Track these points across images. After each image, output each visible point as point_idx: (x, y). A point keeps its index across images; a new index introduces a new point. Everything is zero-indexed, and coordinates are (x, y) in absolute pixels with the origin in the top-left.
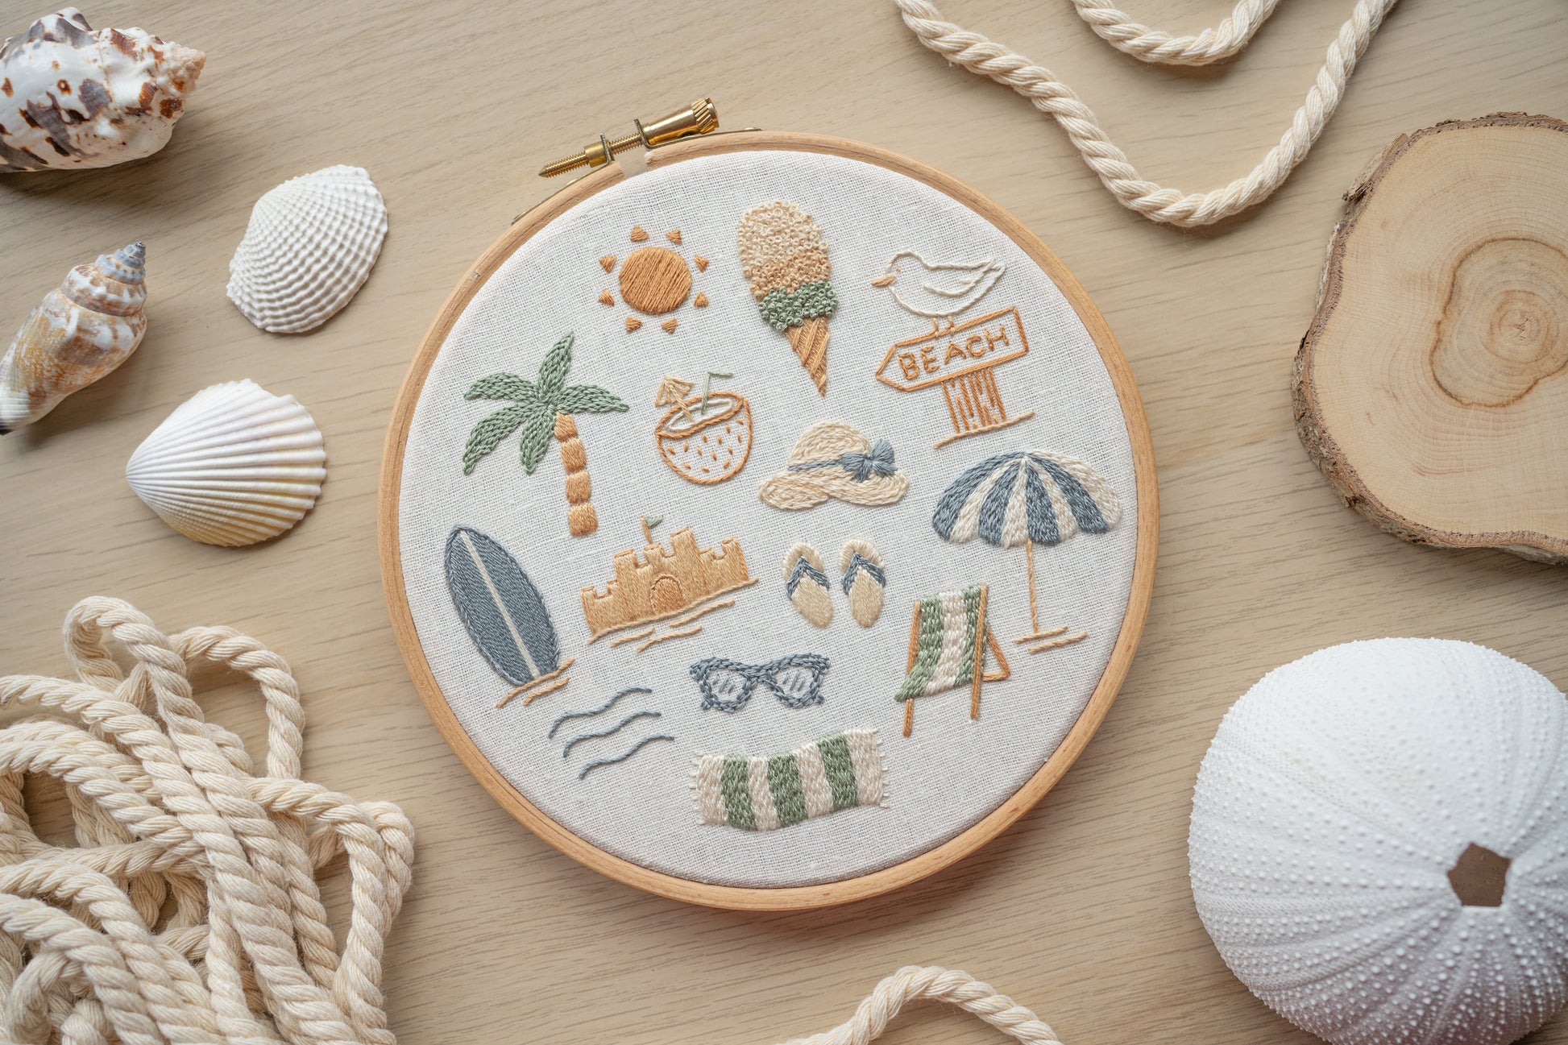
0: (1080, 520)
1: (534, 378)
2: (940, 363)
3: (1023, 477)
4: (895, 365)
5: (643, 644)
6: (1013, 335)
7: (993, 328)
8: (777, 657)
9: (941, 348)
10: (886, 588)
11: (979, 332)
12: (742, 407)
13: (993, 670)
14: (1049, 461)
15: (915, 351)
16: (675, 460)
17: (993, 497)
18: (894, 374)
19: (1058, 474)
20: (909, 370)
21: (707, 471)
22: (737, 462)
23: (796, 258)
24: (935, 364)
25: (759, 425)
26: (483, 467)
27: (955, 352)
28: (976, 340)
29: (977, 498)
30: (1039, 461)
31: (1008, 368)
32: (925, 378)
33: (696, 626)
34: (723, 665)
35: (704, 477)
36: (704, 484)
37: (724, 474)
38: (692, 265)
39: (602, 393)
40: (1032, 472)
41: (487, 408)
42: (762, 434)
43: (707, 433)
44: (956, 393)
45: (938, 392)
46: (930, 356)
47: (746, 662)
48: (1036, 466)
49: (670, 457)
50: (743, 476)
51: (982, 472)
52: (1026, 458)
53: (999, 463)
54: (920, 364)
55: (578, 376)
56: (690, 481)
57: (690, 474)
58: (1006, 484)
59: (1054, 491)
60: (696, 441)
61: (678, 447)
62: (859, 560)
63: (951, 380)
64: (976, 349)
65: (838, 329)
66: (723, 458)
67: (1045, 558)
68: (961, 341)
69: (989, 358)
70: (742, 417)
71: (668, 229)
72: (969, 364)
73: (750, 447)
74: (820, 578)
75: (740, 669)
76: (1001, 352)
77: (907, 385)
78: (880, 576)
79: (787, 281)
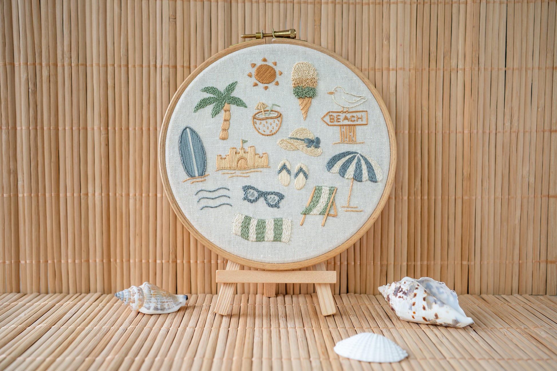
0: (369, 177)
1: (222, 91)
2: (341, 120)
3: (355, 161)
4: (328, 117)
5: (231, 175)
6: (364, 118)
7: (359, 115)
8: (269, 190)
9: (342, 116)
10: (307, 181)
11: (354, 114)
12: (280, 116)
13: (333, 213)
14: (365, 157)
15: (335, 115)
16: (257, 126)
17: (345, 164)
18: (327, 119)
19: (367, 162)
20: (332, 120)
21: (264, 132)
22: (273, 132)
23: (308, 79)
24: (339, 120)
25: (284, 123)
26: (200, 111)
27: (346, 118)
28: (353, 117)
29: (344, 160)
30: (362, 156)
31: (361, 127)
32: (336, 123)
33: (248, 175)
34: (253, 188)
35: (263, 133)
36: (263, 135)
37: (269, 133)
39: (240, 100)
40: (359, 159)
41: (207, 95)
42: (284, 126)
43: (268, 120)
44: (344, 129)
45: (338, 128)
46: (338, 117)
47: (260, 189)
48: (361, 158)
49: (255, 125)
50: (274, 136)
52: (358, 154)
53: (350, 154)
54: (335, 119)
55: (235, 94)
57: (260, 131)
58: (350, 161)
59: (364, 167)
60: (264, 122)
61: (258, 122)
62: (301, 170)
63: (343, 126)
64: (353, 119)
65: (315, 102)
66: (270, 128)
67: (357, 184)
68: (349, 115)
69: (356, 123)
70: (279, 119)
71: (274, 61)
72: (350, 123)
73: (279, 128)
74: (288, 171)
75: (258, 191)
76: (360, 122)
77: (330, 124)
78: (306, 177)
79: (303, 85)
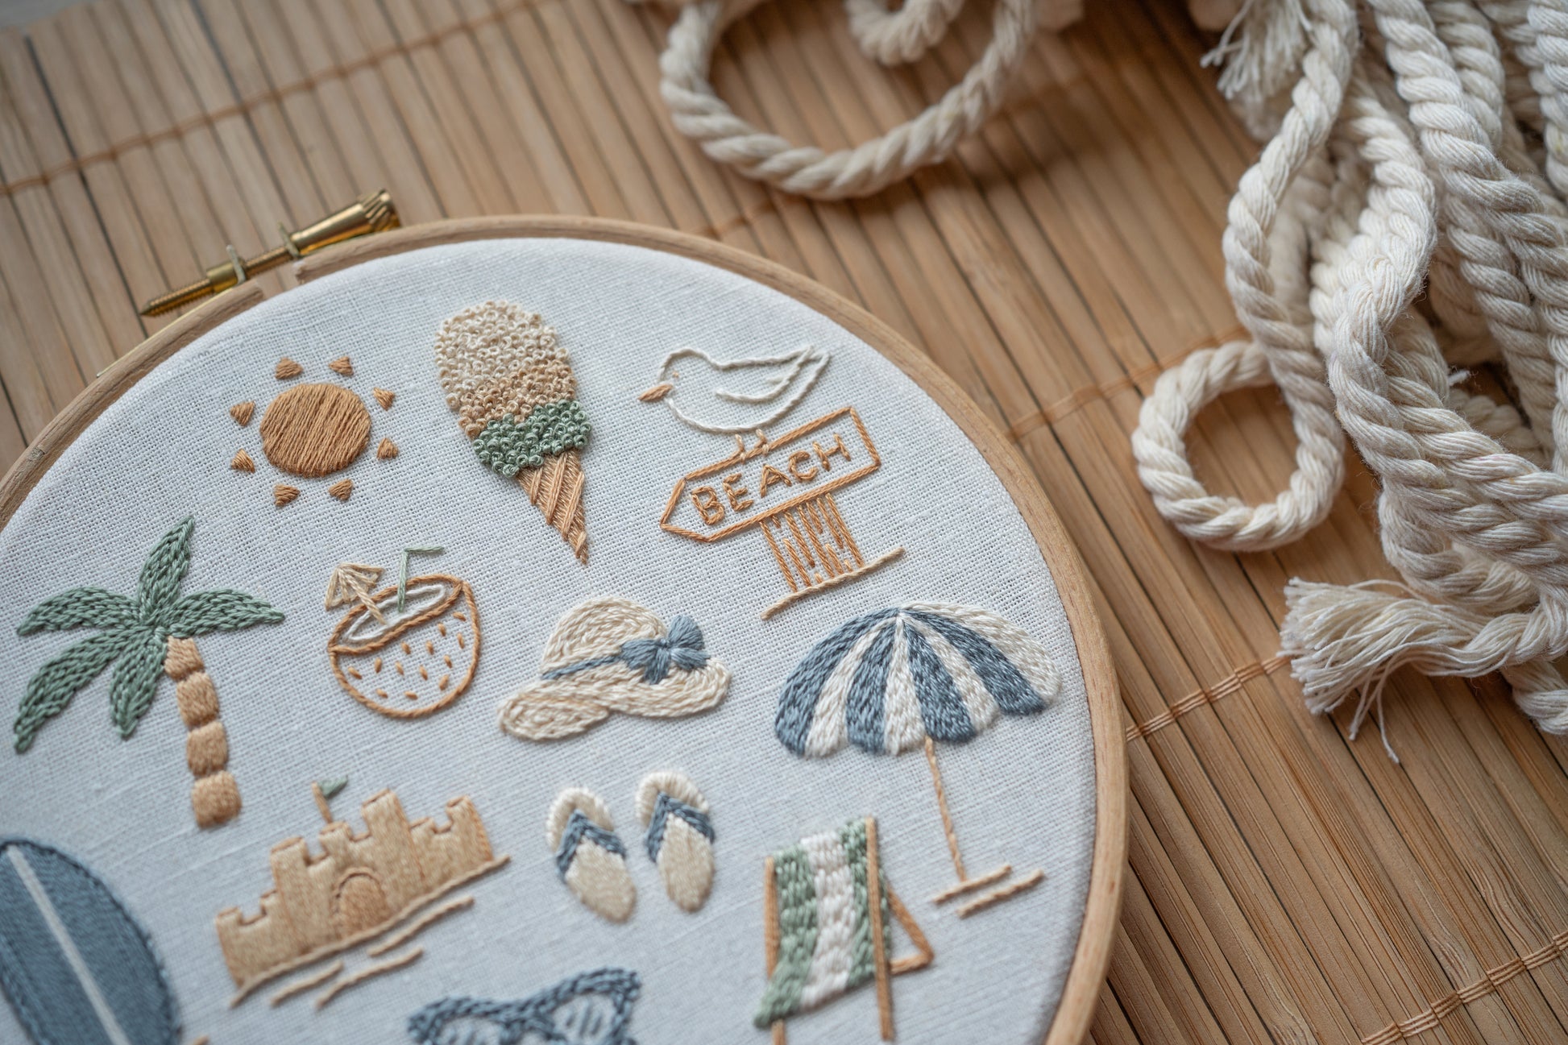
0: (999, 696)
1: (131, 590)
2: (754, 495)
3: (902, 645)
4: (688, 509)
5: (324, 993)
6: (855, 446)
7: (825, 440)
8: (550, 982)
9: (752, 477)
10: (717, 844)
11: (803, 446)
12: (459, 597)
13: (906, 954)
14: (937, 616)
15: (716, 484)
16: (364, 688)
17: (861, 680)
18: (689, 519)
19: (955, 634)
20: (711, 511)
21: (413, 697)
22: (458, 684)
23: (523, 374)
24: (747, 499)
25: (490, 616)
26: (47, 740)
27: (774, 480)
28: (802, 459)
29: (839, 684)
30: (923, 617)
31: (855, 491)
32: (734, 520)
33: (412, 949)
34: (462, 1010)
35: (409, 708)
36: (410, 718)
37: (440, 698)
38: (370, 402)
39: (241, 599)
40: (915, 635)
41: (53, 646)
42: (497, 633)
43: (411, 640)
44: (783, 535)
45: (757, 538)
46: (737, 488)
47: (501, 998)
48: (920, 625)
49: (354, 683)
50: (472, 699)
51: (839, 645)
52: (903, 616)
53: (863, 627)
54: (724, 499)
55: (203, 578)
56: (389, 716)
57: (388, 705)
58: (879, 657)
59: (952, 659)
60: (395, 654)
61: (366, 667)
62: (666, 802)
63: (774, 518)
64: (805, 470)
65: (598, 468)
66: (438, 674)
67: (958, 763)
68: (781, 462)
69: (825, 481)
70: (463, 609)
71: (333, 357)
72: (798, 492)
73: (479, 653)
74: (607, 839)
75: (490, 1013)
76: (841, 470)
77: (708, 533)
78: (704, 825)
79: (512, 406)
